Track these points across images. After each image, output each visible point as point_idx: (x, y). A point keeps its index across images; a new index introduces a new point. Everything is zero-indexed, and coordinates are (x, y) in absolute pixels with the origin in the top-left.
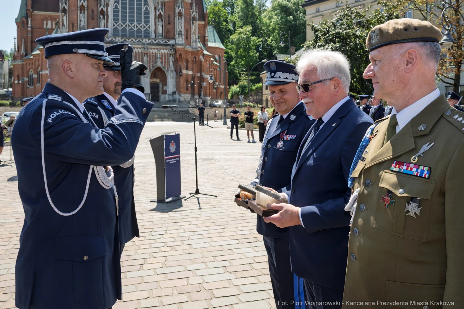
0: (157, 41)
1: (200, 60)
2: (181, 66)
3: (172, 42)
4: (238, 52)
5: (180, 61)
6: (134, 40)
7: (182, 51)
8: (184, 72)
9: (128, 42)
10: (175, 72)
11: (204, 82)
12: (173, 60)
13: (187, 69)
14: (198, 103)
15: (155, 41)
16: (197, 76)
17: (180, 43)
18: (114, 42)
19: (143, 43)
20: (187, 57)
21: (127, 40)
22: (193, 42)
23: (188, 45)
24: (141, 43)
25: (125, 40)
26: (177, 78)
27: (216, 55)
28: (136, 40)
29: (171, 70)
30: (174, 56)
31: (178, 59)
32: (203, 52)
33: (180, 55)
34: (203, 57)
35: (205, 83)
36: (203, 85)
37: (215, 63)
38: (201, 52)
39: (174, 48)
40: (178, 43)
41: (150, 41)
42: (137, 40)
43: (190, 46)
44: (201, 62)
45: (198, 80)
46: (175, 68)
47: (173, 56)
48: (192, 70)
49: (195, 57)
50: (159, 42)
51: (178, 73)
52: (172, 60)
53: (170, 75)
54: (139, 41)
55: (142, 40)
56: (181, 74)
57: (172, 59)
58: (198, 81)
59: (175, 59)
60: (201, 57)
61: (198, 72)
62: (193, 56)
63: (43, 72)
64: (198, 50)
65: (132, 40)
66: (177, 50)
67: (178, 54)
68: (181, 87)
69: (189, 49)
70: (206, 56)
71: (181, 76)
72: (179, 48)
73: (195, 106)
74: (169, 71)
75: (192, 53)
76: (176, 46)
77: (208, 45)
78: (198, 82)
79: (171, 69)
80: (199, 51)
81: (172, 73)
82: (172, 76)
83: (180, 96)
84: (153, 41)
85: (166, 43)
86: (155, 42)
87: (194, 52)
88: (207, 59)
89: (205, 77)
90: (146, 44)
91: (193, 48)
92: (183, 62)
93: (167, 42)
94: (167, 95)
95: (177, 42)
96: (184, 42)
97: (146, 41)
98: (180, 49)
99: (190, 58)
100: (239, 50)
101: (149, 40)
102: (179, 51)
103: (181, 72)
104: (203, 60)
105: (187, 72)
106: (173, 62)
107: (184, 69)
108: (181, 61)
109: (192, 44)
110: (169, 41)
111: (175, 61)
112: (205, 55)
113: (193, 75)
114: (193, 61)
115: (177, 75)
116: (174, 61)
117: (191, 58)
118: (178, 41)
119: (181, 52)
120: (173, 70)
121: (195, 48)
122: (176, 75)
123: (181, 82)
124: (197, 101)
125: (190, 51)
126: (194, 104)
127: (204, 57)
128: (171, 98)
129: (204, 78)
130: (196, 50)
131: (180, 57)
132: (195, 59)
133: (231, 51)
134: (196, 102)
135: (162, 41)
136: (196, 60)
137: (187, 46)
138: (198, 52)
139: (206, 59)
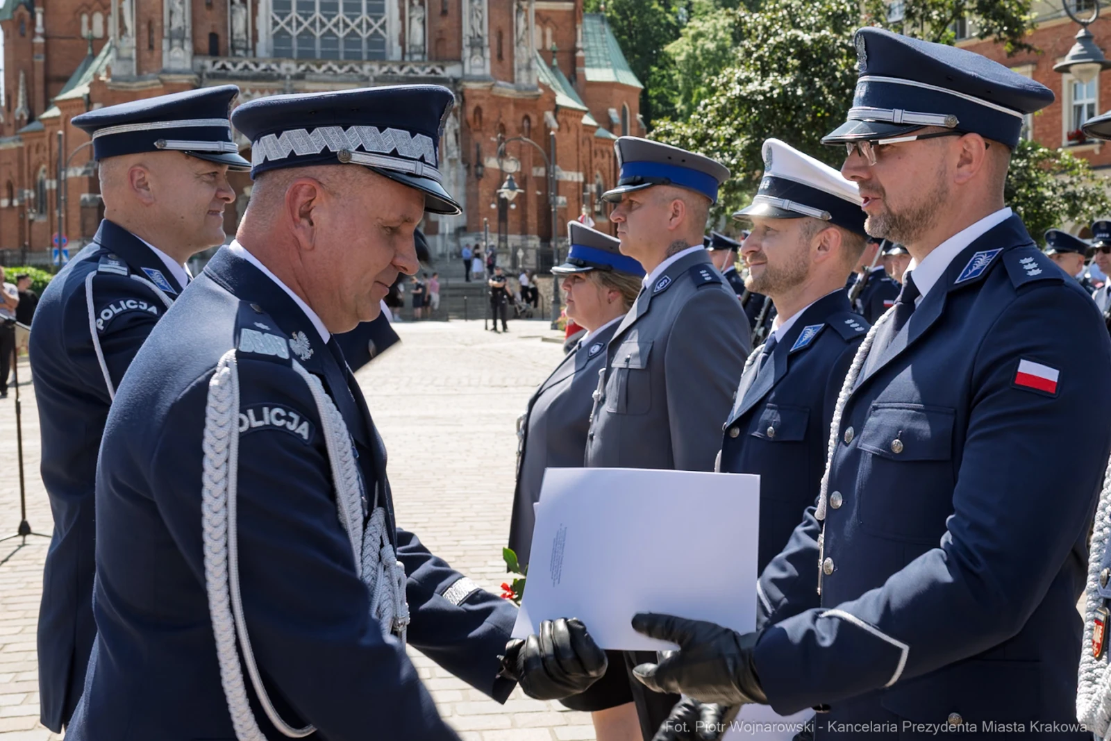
0: (406, 69)
1: (545, 125)
2: (482, 146)
3: (452, 71)
4: (691, 95)
5: (476, 130)
6: (335, 68)
7: (482, 97)
8: (491, 163)
9: (318, 74)
10: (461, 166)
11: (558, 194)
12: (457, 126)
13: (502, 155)
14: (524, 262)
15: (401, 68)
16: (537, 178)
17: (478, 72)
18: (275, 75)
19: (362, 76)
20: (501, 116)
21: (314, 68)
22: (519, 70)
23: (505, 80)
24: (356, 78)
25: (308, 69)
26: (468, 185)
27: (612, 107)
28: (341, 67)
29: (451, 161)
30: (459, 113)
31: (471, 123)
32: (554, 101)
33: (478, 110)
34: (555, 116)
35: (561, 199)
36: (556, 203)
37: (602, 132)
38: (547, 100)
39: (459, 89)
40: (468, 75)
41: (385, 69)
42: (346, 68)
43: (512, 82)
44: (548, 130)
45: (539, 189)
46: (463, 153)
47: (455, 116)
48: (520, 158)
49: (527, 118)
50: (412, 71)
51: (473, 168)
52: (452, 130)
53: (449, 173)
54: (351, 70)
55: (361, 68)
56: (480, 169)
57: (454, 125)
58: (539, 193)
59: (461, 124)
60: (549, 115)
61: (536, 164)
62: (521, 115)
63: (71, 174)
64: (536, 93)
65: (330, 69)
66: (466, 95)
67: (470, 110)
68: (481, 212)
69: (506, 90)
70: (565, 113)
71: (479, 177)
72: (472, 91)
73: (510, 271)
74: (446, 162)
75: (518, 104)
76: (465, 84)
77: (584, 76)
78: (538, 196)
79: (449, 157)
80: (539, 95)
81: (453, 169)
82: (452, 177)
83: (477, 239)
84: (396, 69)
85: (433, 75)
86: (402, 73)
87: (523, 100)
88: (571, 120)
89: (561, 179)
90: (372, 79)
91: (518, 89)
92: (488, 134)
93: (439, 70)
94: (439, 239)
95: (467, 71)
96: (488, 70)
97: (371, 71)
98: (477, 93)
99: (511, 118)
100: (695, 88)
101: (380, 68)
102: (474, 97)
103: (480, 164)
104: (555, 125)
105: (501, 165)
106: (456, 135)
107: (490, 155)
108: (480, 130)
109: (516, 77)
110: (443, 69)
111: (462, 127)
112: (560, 111)
113: (520, 173)
114: (521, 130)
115: (469, 175)
116: (459, 132)
117: (515, 121)
118: (471, 67)
119: (480, 102)
120: (456, 160)
121: (527, 89)
122: (465, 173)
123: (481, 195)
124: (520, 254)
125: (509, 99)
126: (508, 263)
127: (560, 117)
128: (452, 245)
129: (558, 182)
130: (527, 93)
131: (477, 116)
132: (526, 124)
133: (675, 93)
134: (515, 259)
135: (423, 69)
136: (529, 127)
137: (501, 83)
138: (537, 100)
139: (566, 122)
